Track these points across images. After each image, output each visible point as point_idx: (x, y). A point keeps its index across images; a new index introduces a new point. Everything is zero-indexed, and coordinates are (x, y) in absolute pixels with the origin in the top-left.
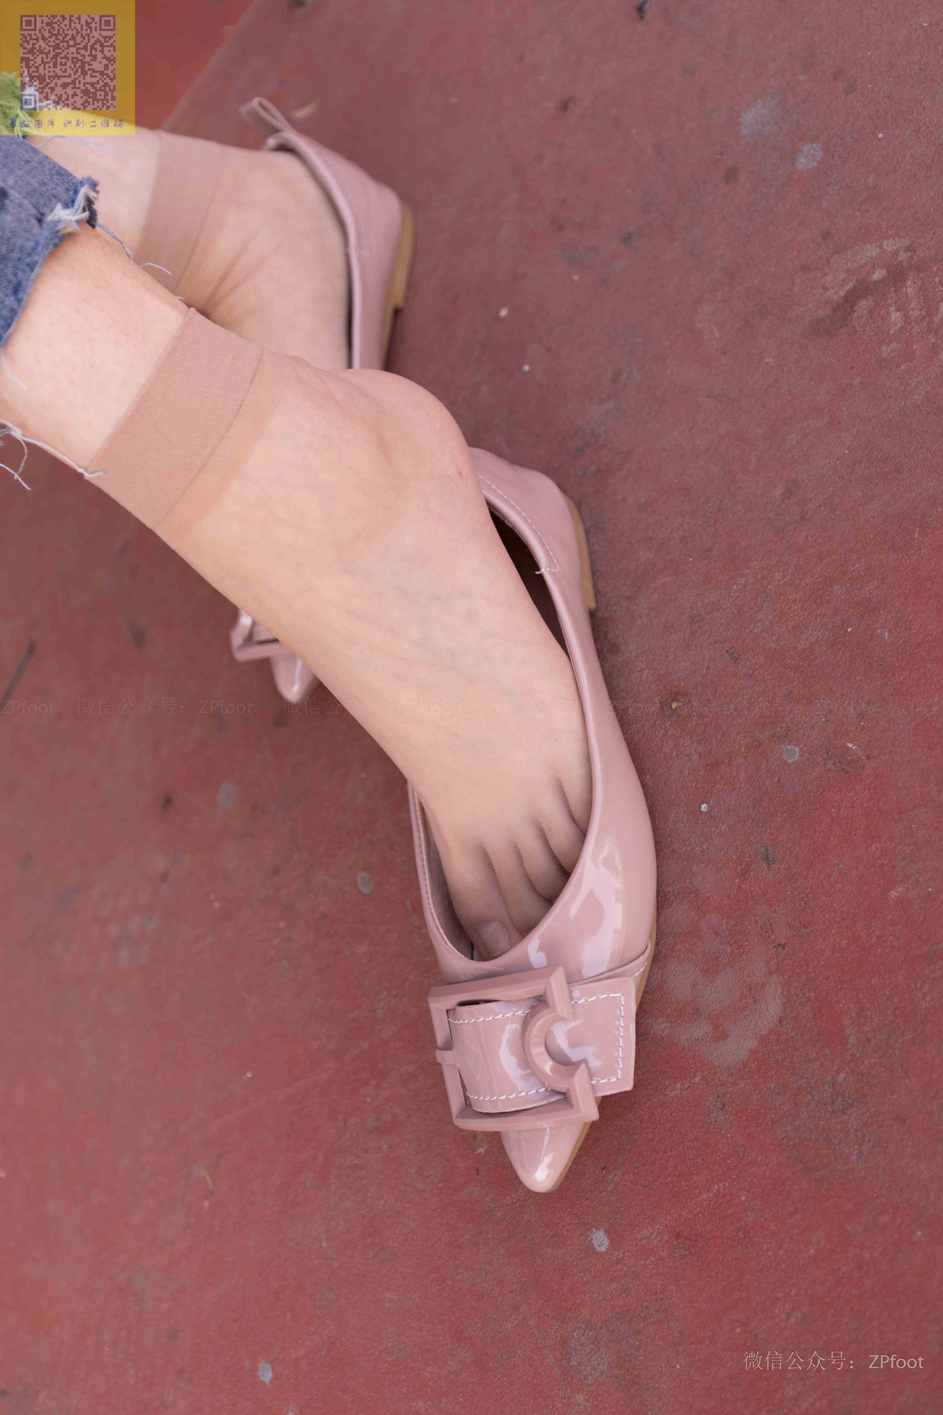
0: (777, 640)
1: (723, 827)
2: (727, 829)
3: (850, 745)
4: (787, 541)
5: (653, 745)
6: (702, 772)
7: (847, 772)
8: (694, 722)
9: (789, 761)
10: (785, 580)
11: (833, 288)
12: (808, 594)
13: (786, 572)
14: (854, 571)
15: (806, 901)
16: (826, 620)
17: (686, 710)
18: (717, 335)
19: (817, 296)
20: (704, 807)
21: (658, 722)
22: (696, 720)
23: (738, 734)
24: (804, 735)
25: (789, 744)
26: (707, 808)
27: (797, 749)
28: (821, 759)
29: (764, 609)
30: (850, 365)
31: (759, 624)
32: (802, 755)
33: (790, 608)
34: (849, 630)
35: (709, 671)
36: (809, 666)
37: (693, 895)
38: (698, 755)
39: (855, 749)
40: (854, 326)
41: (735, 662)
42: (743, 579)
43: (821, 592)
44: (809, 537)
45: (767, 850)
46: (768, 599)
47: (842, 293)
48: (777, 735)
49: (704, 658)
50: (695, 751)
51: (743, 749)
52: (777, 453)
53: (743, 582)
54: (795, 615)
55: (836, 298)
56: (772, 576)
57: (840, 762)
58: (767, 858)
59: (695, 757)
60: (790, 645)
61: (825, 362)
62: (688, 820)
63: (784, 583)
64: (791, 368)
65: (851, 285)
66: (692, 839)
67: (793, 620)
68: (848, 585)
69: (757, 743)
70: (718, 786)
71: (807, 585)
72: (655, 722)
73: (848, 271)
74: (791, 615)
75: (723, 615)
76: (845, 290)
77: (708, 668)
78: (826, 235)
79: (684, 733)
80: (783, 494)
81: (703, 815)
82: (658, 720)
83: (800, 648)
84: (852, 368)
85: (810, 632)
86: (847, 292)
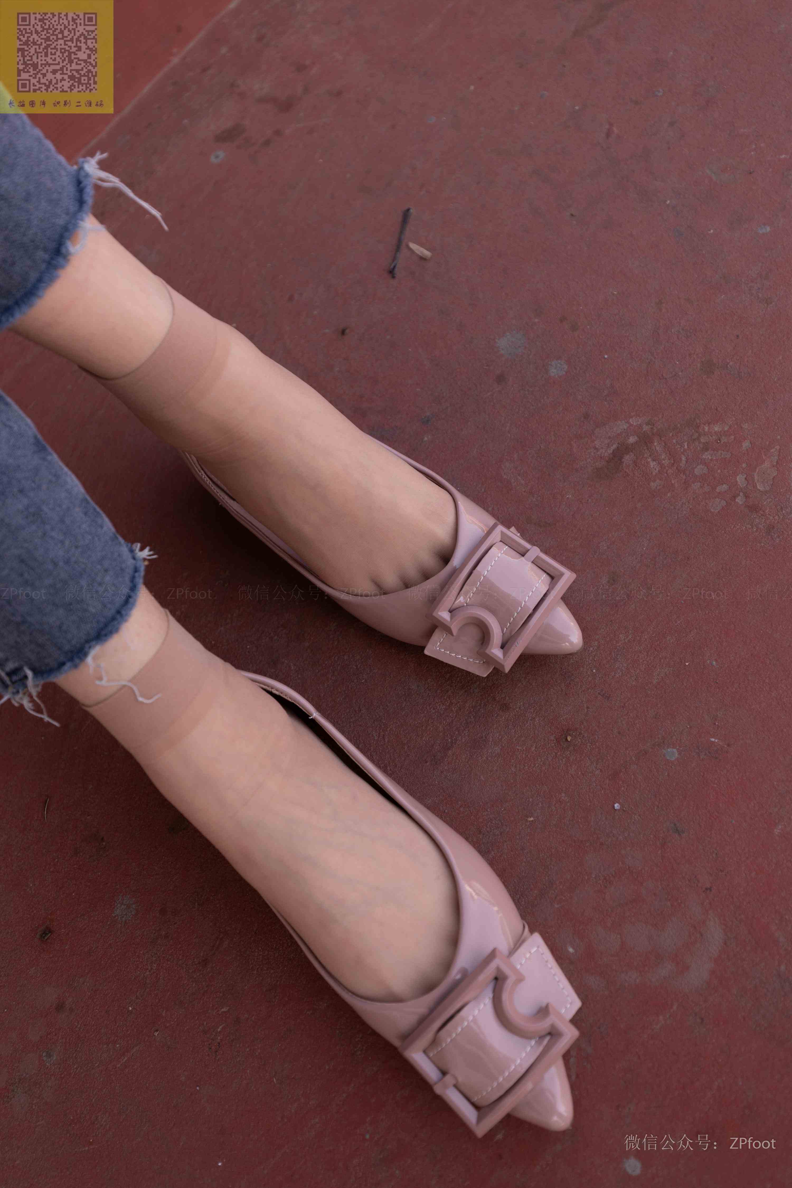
0: (635, 679)
1: (636, 817)
2: (639, 818)
3: (713, 740)
4: (622, 613)
5: (560, 771)
6: (607, 781)
7: (717, 758)
8: (588, 747)
9: (672, 760)
10: (628, 639)
11: (602, 448)
12: (649, 646)
13: (627, 633)
14: (677, 625)
15: (716, 853)
16: (668, 660)
17: (580, 740)
18: (523, 482)
19: (592, 454)
20: (617, 806)
21: (559, 754)
22: (590, 746)
23: (626, 749)
24: (677, 739)
25: (668, 748)
26: (619, 806)
27: (675, 750)
28: (695, 754)
29: (619, 660)
30: (631, 496)
31: (619, 671)
32: (680, 754)
33: (639, 656)
34: (687, 664)
35: (589, 709)
36: (665, 693)
37: (628, 872)
38: (600, 770)
39: (718, 741)
40: (625, 472)
41: (608, 699)
42: (596, 642)
43: (658, 643)
44: (637, 608)
45: (675, 825)
46: (620, 653)
47: (610, 451)
48: (657, 744)
49: (582, 701)
50: (596, 768)
51: (634, 758)
52: (596, 556)
53: (596, 645)
54: (643, 661)
55: (606, 454)
56: (618, 637)
57: (709, 752)
58: (677, 830)
59: (598, 772)
60: (647, 682)
61: (612, 495)
62: (606, 818)
63: (629, 640)
64: (588, 500)
65: (615, 446)
66: (614, 832)
67: (643, 664)
68: (676, 635)
69: (643, 752)
70: (623, 789)
71: (646, 640)
72: (556, 753)
73: (610, 438)
74: (641, 661)
75: (588, 669)
76: (612, 450)
77: (588, 708)
78: (586, 416)
79: (583, 757)
80: (608, 582)
81: (617, 812)
82: (558, 752)
83: (655, 681)
84: (633, 497)
85: (658, 670)
86: (613, 451)
